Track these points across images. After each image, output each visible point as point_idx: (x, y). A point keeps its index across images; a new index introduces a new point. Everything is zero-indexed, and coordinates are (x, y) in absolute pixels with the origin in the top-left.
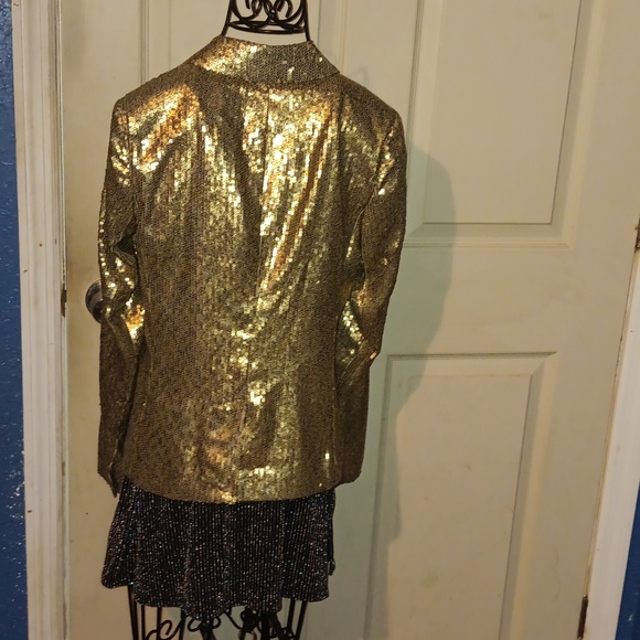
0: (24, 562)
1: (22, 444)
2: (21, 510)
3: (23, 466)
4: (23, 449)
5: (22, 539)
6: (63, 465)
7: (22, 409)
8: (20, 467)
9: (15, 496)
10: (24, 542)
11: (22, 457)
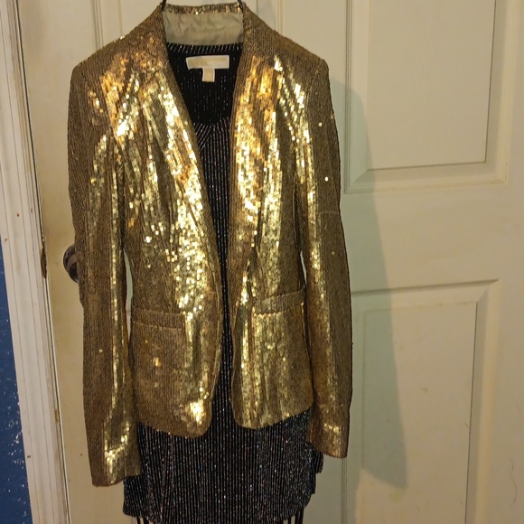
0: (28, 502)
1: (17, 396)
2: (22, 456)
3: (19, 416)
4: (18, 400)
5: (25, 481)
6: (57, 413)
7: (14, 365)
8: (17, 418)
9: (15, 443)
10: (26, 485)
11: (18, 408)
